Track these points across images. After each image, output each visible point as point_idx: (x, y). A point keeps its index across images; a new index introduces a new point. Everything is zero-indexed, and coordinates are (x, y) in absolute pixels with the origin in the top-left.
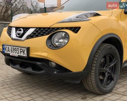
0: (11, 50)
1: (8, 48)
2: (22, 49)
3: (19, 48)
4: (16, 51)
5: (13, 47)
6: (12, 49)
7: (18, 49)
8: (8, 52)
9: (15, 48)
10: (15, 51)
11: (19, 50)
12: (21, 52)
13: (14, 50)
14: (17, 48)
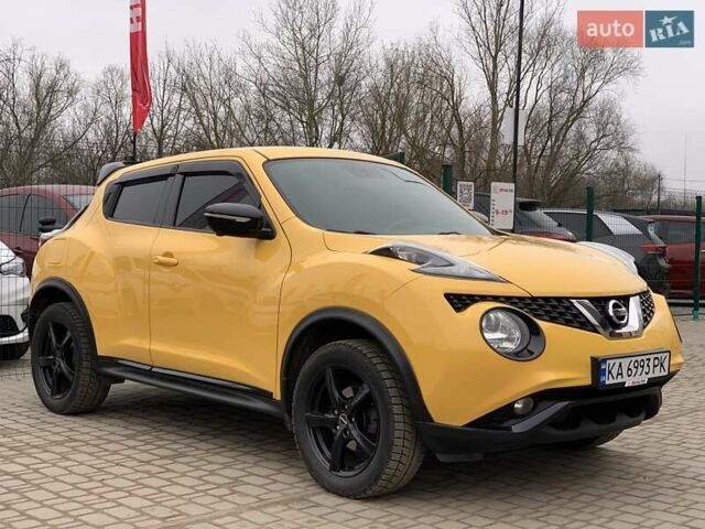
0: (629, 369)
1: (620, 365)
2: (659, 356)
3: (652, 357)
4: (643, 367)
5: (634, 359)
6: (631, 367)
7: (649, 360)
8: (619, 380)
9: (639, 359)
10: (640, 369)
11: (651, 364)
12: (655, 366)
13: (637, 368)
14: (645, 358)
